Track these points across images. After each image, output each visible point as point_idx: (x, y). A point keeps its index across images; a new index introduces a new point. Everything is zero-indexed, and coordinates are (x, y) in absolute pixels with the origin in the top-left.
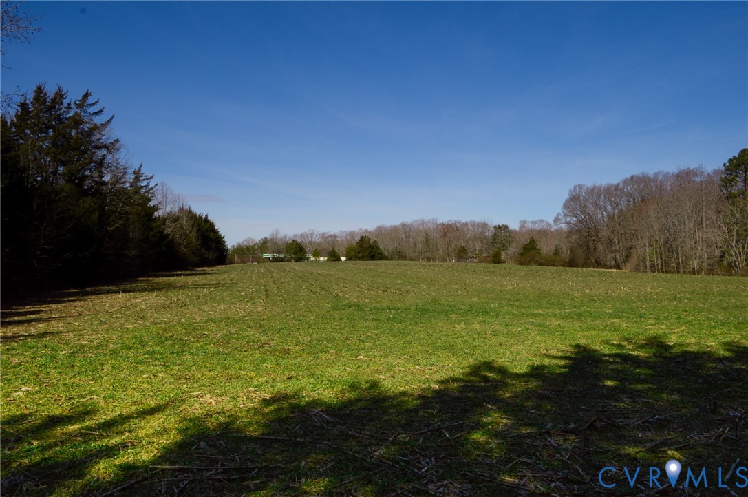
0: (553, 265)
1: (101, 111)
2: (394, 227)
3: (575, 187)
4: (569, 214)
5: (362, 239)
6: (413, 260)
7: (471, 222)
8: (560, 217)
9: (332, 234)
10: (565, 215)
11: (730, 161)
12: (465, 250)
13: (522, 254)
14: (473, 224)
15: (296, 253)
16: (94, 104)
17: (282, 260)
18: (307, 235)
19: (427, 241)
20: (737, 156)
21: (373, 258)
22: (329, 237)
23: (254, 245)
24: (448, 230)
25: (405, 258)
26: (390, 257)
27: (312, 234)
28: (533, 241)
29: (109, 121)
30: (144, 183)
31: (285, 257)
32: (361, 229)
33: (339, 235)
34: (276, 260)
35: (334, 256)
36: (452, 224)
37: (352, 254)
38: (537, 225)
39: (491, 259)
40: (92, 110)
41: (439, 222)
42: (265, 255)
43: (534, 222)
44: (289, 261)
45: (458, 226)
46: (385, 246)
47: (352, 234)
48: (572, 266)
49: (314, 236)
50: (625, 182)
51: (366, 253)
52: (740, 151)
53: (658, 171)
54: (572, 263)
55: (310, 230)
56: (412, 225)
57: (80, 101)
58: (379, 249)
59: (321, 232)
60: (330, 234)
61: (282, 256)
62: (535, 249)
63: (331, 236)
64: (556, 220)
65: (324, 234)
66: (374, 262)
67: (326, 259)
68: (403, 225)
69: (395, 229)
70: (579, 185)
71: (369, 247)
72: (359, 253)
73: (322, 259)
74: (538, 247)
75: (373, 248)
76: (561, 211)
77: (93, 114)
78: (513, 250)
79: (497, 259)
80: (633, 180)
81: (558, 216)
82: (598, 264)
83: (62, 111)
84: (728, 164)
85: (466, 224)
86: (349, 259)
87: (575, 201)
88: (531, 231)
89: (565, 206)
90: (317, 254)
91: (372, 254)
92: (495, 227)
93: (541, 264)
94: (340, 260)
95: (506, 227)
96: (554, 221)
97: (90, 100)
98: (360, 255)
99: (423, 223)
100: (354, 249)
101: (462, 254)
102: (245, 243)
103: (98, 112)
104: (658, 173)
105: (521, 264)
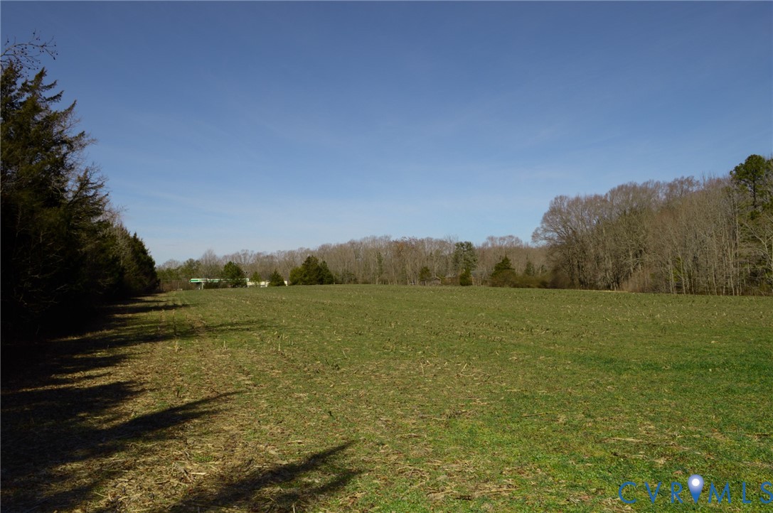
0: (529, 287)
1: (59, 96)
2: (341, 246)
3: (556, 199)
4: (549, 228)
5: (309, 260)
6: (368, 283)
7: (428, 238)
8: (539, 232)
9: (269, 254)
10: (545, 230)
11: (737, 169)
12: (428, 270)
13: (494, 275)
14: (429, 241)
15: (233, 277)
16: (50, 87)
17: (215, 286)
18: (240, 256)
19: (380, 261)
20: (744, 163)
21: (321, 282)
22: (264, 257)
23: (178, 268)
24: (402, 249)
25: (356, 281)
26: (340, 280)
27: (245, 255)
28: (506, 261)
29: (71, 109)
30: (91, 193)
31: (220, 282)
32: (301, 248)
33: (276, 255)
34: (209, 286)
35: (276, 280)
36: (407, 242)
37: (298, 277)
38: (506, 242)
39: (458, 281)
40: (47, 94)
41: (392, 240)
42: (194, 280)
43: (503, 239)
44: (225, 286)
45: (413, 243)
46: (335, 268)
47: (291, 254)
48: (555, 287)
49: (248, 257)
50: (613, 192)
51: (314, 277)
52: (746, 158)
53: (648, 180)
54: (555, 285)
55: (243, 250)
56: (362, 243)
57: (32, 82)
58: (328, 271)
59: (256, 252)
60: (266, 255)
61: (216, 280)
62: (509, 268)
63: (267, 256)
64: (535, 236)
65: (259, 254)
66: (323, 286)
67: (267, 283)
68: (352, 244)
69: (341, 249)
70: (561, 197)
71: (317, 269)
72: (305, 276)
73: (263, 283)
74: (512, 267)
75: (321, 270)
76: (539, 226)
77: (48, 100)
78: (482, 270)
79: (465, 281)
80: (622, 190)
81: (536, 231)
82: (584, 284)
83: (13, 94)
84: (734, 172)
85: (422, 241)
86: (294, 283)
87: (556, 214)
88: (501, 248)
89: (545, 219)
90: (256, 278)
91: (320, 277)
92: (457, 245)
93: (516, 286)
94: (283, 284)
95: (469, 245)
96: (533, 236)
97: (46, 81)
98: (307, 278)
99: (374, 240)
100: (300, 272)
101: (425, 275)
102: (167, 267)
103: (55, 97)
104: (647, 183)
105: (493, 286)
